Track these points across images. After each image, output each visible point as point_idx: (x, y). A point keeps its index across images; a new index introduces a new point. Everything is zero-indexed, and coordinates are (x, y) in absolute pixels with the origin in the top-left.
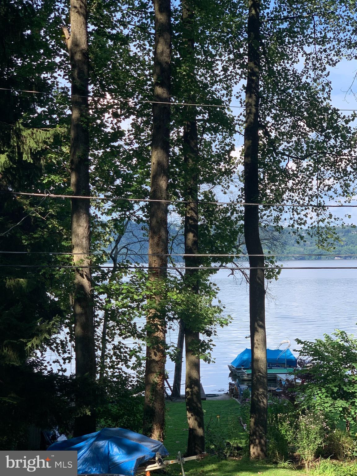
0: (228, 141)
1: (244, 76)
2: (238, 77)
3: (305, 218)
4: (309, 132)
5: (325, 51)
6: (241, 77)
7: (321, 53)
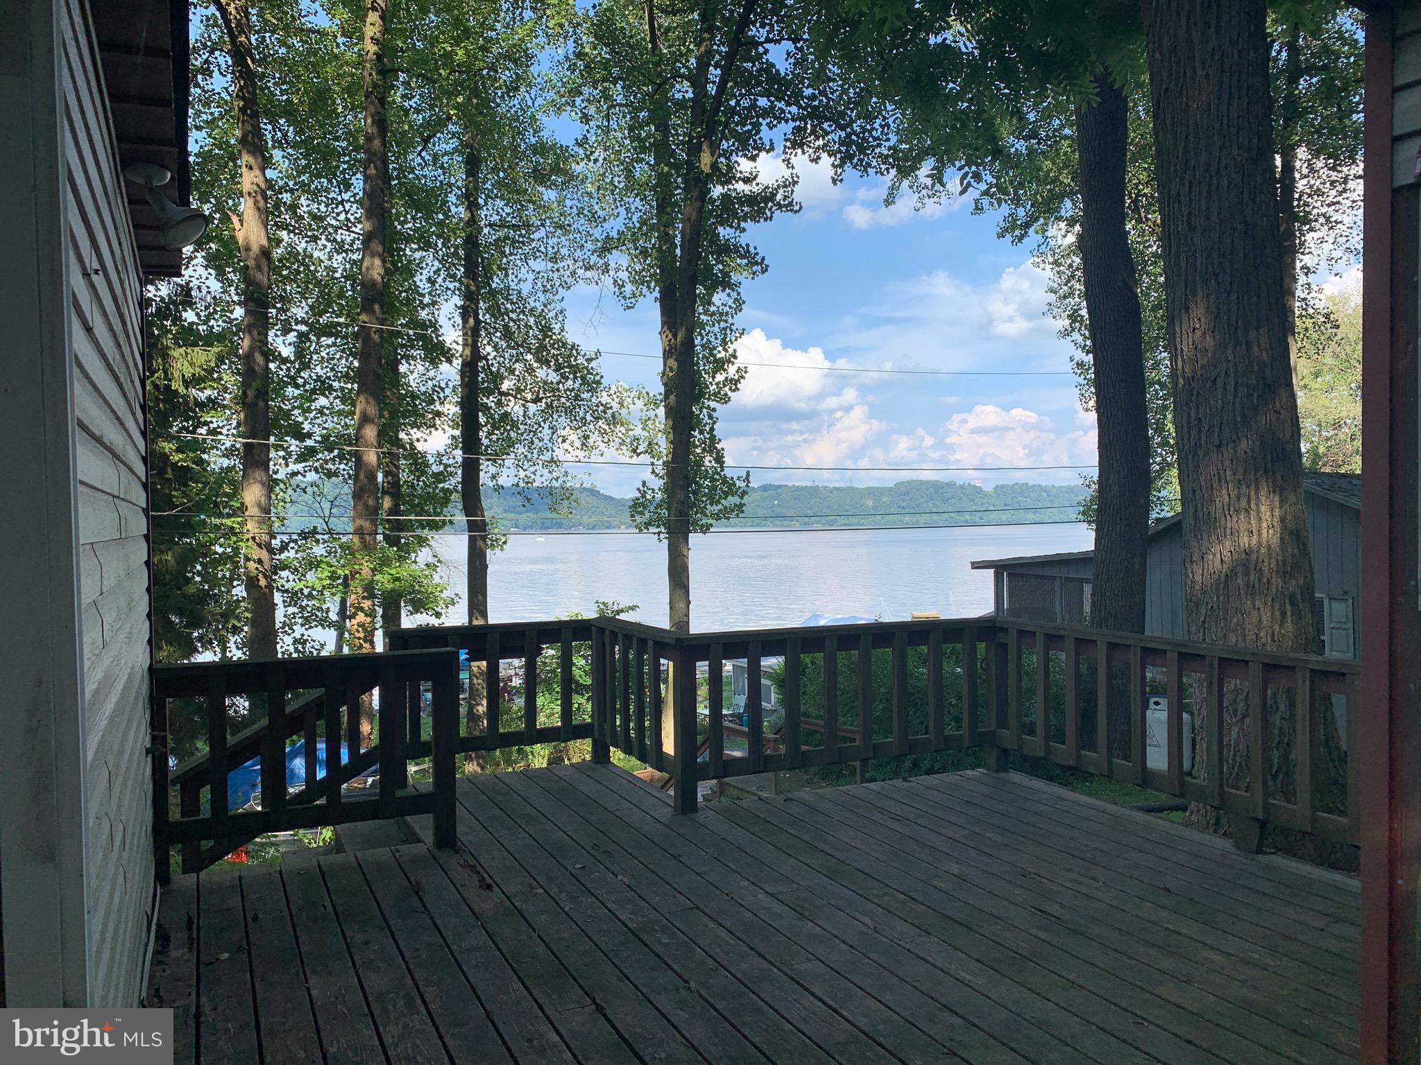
0: (432, 373)
1: (457, 292)
2: (449, 292)
3: (533, 476)
4: (538, 368)
5: (558, 270)
6: (454, 292)
7: (553, 272)
